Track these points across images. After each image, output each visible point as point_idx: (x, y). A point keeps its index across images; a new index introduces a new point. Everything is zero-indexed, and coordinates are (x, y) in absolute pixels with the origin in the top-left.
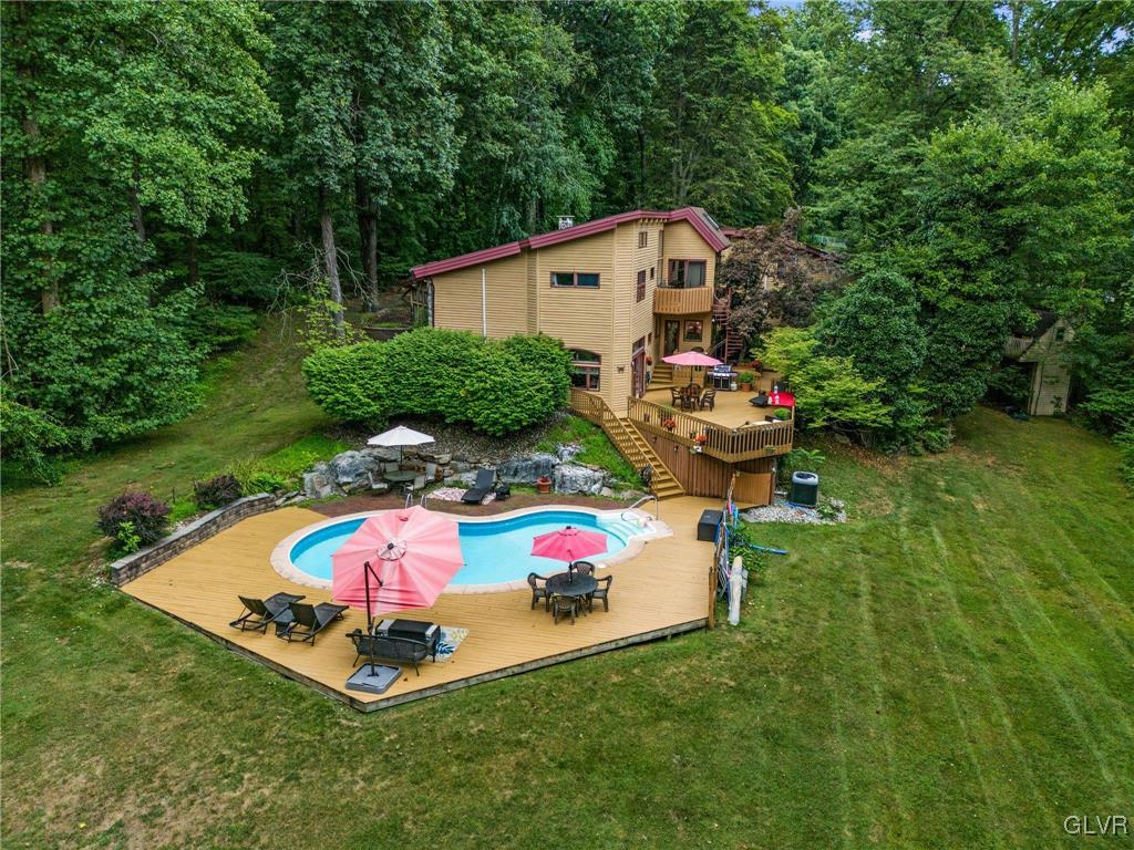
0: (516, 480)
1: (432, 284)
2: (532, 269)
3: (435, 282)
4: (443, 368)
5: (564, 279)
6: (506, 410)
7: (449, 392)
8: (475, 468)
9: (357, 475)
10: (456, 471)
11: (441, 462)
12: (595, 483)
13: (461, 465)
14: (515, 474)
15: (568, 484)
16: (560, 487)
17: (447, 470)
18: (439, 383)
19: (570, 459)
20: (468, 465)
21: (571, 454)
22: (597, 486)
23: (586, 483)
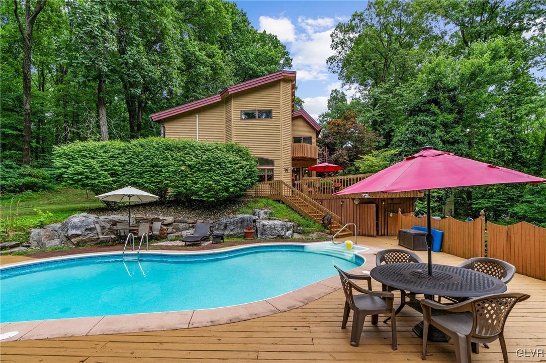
0: (226, 233)
1: (164, 127)
2: (228, 113)
3: (166, 125)
4: (168, 154)
5: (250, 115)
6: (218, 178)
7: (173, 169)
8: (193, 227)
9: (86, 230)
10: (178, 230)
11: (165, 222)
12: (288, 230)
13: (181, 225)
14: (225, 228)
15: (268, 231)
16: (262, 234)
17: (170, 229)
18: (165, 163)
19: (265, 216)
20: (187, 225)
21: (265, 213)
22: (290, 232)
23: (282, 230)
